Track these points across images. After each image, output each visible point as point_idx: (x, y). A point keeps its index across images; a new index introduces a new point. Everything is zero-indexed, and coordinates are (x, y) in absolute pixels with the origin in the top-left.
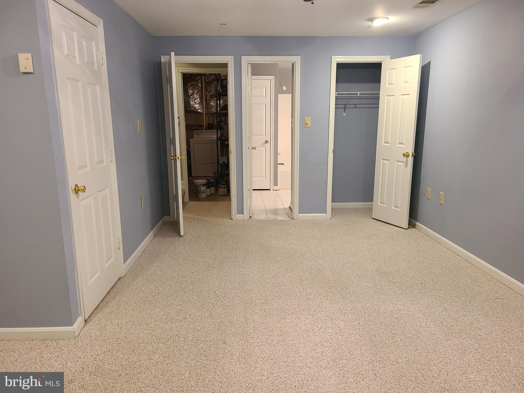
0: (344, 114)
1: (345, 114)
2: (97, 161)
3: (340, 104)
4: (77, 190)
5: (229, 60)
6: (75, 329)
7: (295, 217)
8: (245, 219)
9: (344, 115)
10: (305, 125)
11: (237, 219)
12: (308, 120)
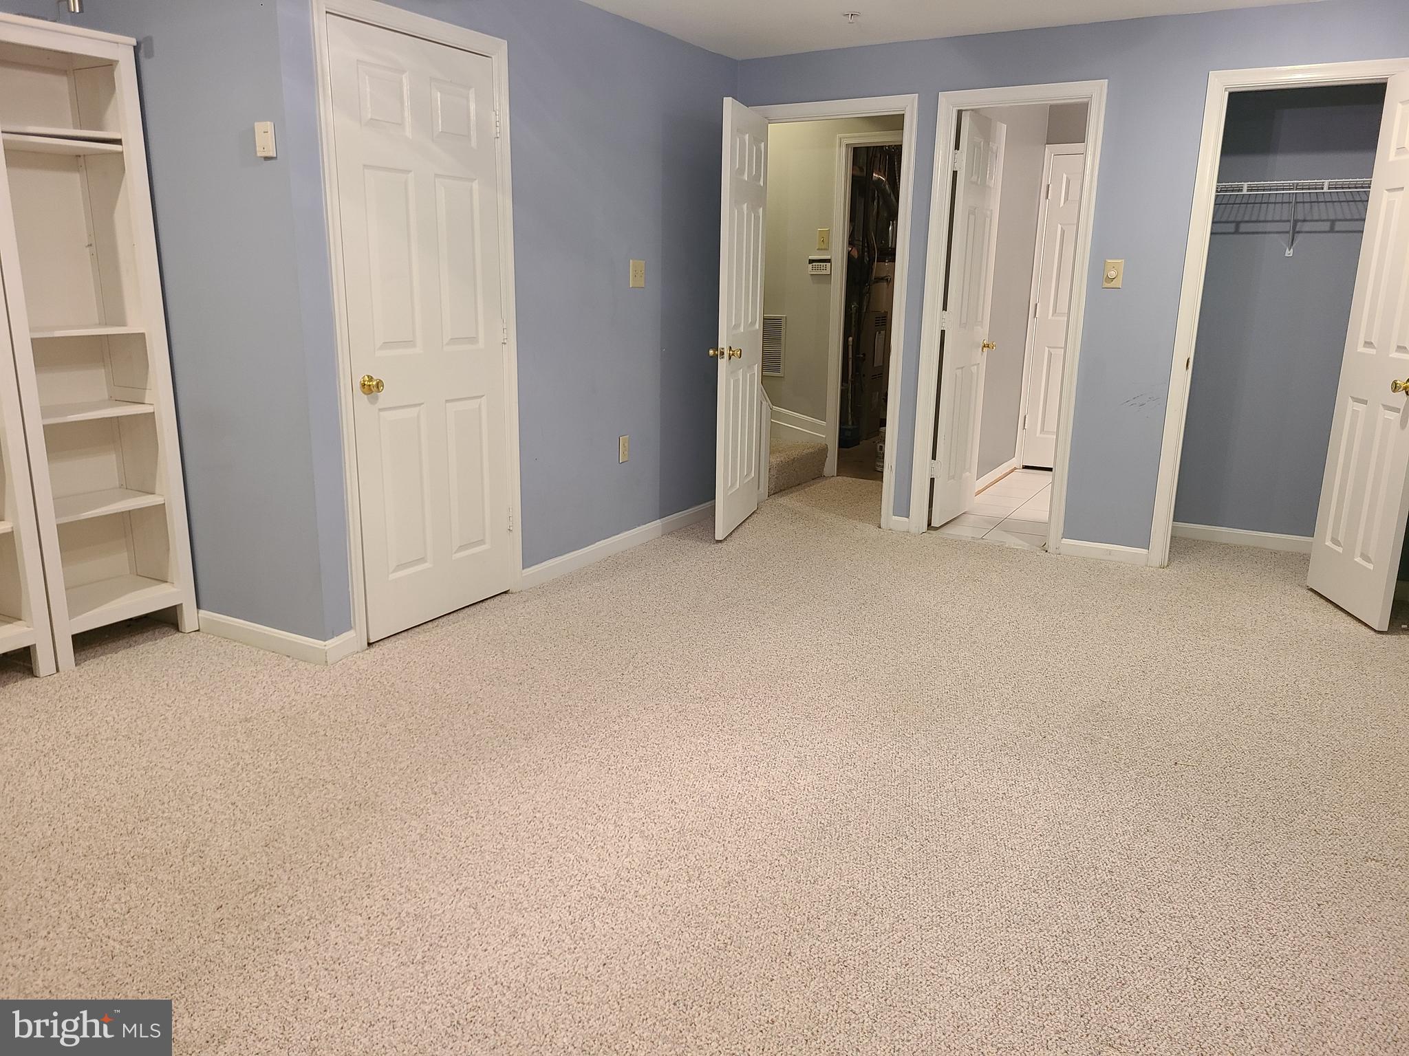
0: (1289, 253)
1: (1292, 250)
2: (450, 337)
3: (1278, 218)
4: (371, 388)
5: (906, 104)
6: (326, 648)
7: (1051, 544)
8: (913, 530)
9: (1286, 255)
10: (1104, 283)
11: (891, 527)
12: (1116, 268)
